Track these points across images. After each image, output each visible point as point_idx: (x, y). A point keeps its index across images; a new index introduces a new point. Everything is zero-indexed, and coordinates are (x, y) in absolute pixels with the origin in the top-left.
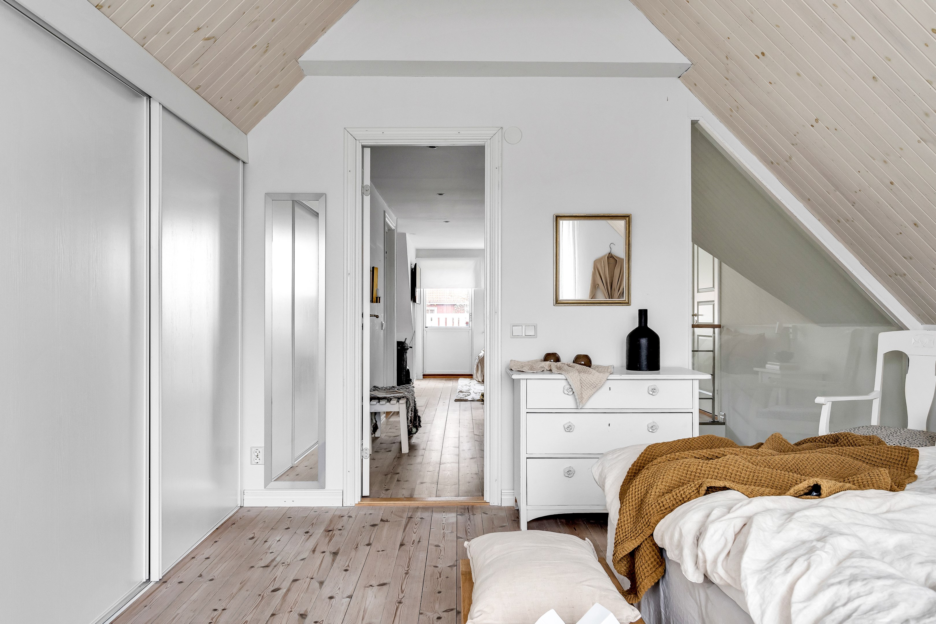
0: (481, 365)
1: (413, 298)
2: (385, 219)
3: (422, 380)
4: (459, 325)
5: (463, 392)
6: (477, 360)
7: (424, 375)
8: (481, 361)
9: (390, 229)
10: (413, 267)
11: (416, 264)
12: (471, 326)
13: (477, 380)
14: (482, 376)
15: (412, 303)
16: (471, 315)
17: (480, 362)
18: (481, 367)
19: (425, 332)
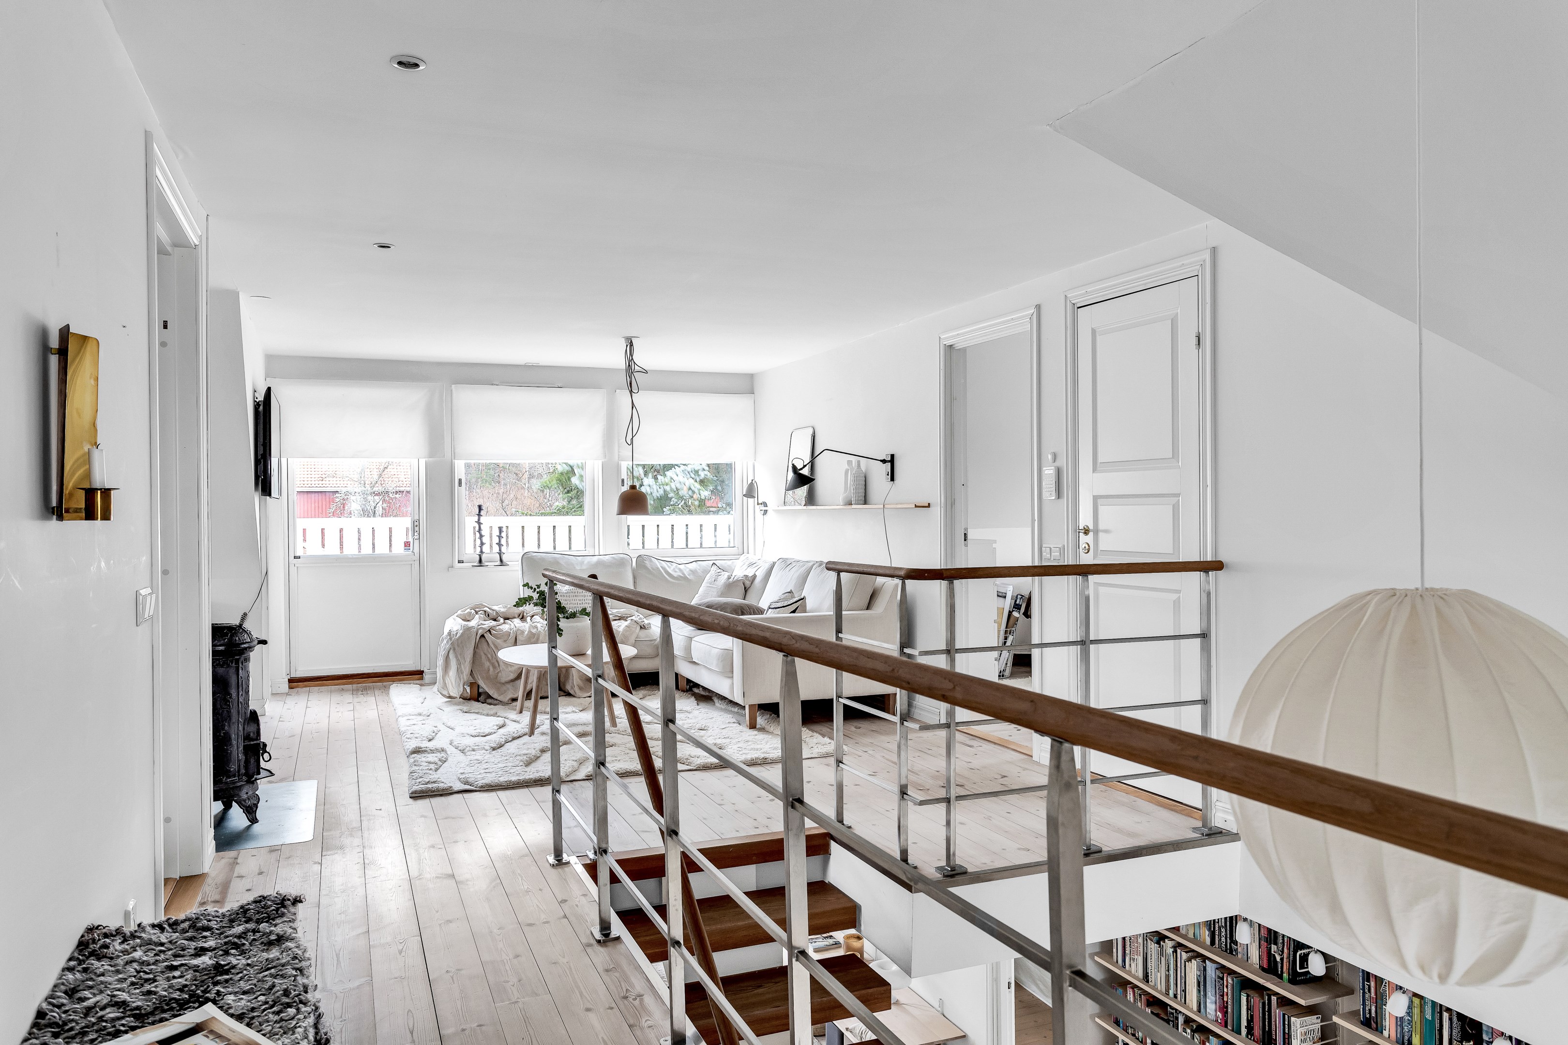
0: (456, 657)
1: (264, 484)
2: (154, 171)
3: (287, 694)
4: (390, 551)
5: (426, 751)
6: (445, 642)
7: (291, 681)
8: (458, 646)
9: (181, 242)
10: (261, 398)
11: (269, 389)
12: (416, 550)
13: (445, 693)
14: (459, 685)
15: (257, 497)
16: (416, 524)
17: (454, 649)
18: (458, 660)
19: (293, 570)
